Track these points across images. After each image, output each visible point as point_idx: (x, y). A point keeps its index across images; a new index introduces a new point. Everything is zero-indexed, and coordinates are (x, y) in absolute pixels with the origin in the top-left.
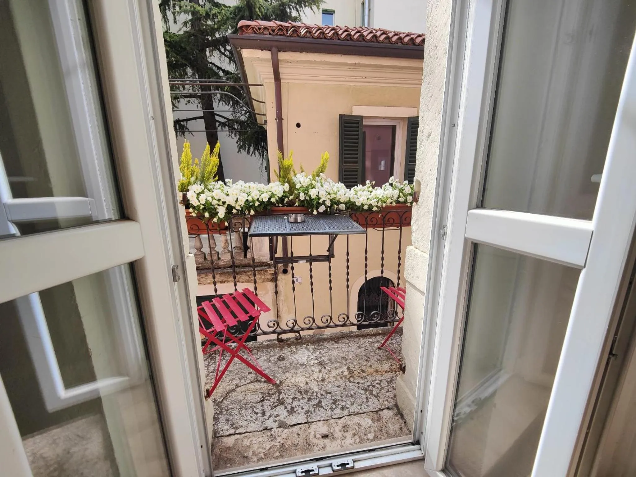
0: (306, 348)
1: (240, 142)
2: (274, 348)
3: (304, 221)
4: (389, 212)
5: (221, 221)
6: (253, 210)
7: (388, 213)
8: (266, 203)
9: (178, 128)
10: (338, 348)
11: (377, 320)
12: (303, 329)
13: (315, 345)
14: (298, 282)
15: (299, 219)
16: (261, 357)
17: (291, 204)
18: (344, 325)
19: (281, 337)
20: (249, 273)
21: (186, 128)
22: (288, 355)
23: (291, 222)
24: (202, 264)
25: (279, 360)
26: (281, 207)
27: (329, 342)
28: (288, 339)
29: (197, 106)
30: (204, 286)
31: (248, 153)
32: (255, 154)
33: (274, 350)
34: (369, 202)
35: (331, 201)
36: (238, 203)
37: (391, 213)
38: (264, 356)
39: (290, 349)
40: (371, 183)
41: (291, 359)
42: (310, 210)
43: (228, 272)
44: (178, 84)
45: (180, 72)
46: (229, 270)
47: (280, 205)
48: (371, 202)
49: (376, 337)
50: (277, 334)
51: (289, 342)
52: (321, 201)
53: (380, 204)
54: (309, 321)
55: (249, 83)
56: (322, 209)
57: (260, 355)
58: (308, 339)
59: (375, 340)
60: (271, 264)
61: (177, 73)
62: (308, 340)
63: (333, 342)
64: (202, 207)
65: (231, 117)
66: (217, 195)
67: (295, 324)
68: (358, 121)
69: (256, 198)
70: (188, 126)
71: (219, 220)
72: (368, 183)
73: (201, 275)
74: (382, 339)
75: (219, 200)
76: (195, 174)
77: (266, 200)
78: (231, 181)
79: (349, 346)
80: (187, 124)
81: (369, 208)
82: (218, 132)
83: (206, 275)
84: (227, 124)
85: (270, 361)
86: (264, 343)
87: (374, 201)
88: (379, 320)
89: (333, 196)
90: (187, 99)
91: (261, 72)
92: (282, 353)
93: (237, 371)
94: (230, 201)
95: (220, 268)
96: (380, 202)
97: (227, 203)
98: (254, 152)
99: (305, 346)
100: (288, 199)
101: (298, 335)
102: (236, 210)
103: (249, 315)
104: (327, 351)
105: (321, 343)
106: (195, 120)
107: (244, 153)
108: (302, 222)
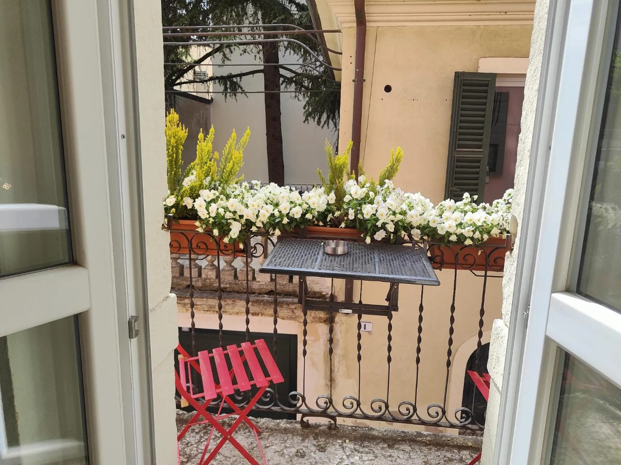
0: (340, 445)
1: (309, 107)
2: (293, 435)
3: (348, 253)
4: (497, 248)
5: (234, 242)
6: (280, 230)
7: (494, 250)
8: (298, 220)
9: (228, 86)
10: (390, 456)
11: (466, 422)
12: (340, 415)
13: (355, 444)
14: (366, 330)
15: (340, 251)
16: (272, 445)
17: (336, 223)
18: (408, 421)
19: (308, 421)
20: (293, 307)
21: (239, 86)
22: (311, 451)
23: (327, 254)
24: (230, 284)
25: (296, 455)
26: (322, 226)
27: (378, 444)
28: (317, 426)
29: (256, 56)
30: (230, 316)
31: (319, 123)
32: (328, 125)
33: (292, 438)
34: (459, 231)
35: (396, 224)
36: (259, 219)
37: (500, 249)
38: (276, 444)
39: (317, 442)
40: (471, 197)
41: (315, 458)
42: (362, 236)
43: (263, 301)
44: (234, 28)
45: (238, 11)
46: (266, 298)
47: (321, 224)
48: (463, 231)
49: (459, 453)
50: (301, 414)
51: (317, 431)
52: (379, 224)
53: (477, 235)
54: (352, 404)
55: (324, 29)
56: (380, 235)
57: (271, 441)
58: (348, 432)
59: (457, 457)
60: (327, 296)
61: (233, 13)
62: (347, 434)
63: (386, 446)
64: (211, 220)
65: (300, 71)
66: (232, 206)
67: (329, 405)
68: (487, 82)
69: (285, 212)
70: (242, 84)
71: (232, 241)
72: (467, 198)
73: (227, 300)
74: (469, 457)
75: (235, 213)
76: (211, 174)
77: (298, 216)
78: (259, 183)
79: (410, 457)
80: (241, 80)
81: (459, 239)
82: (281, 93)
83: (233, 301)
84: (294, 79)
85: (283, 455)
86: (281, 425)
87: (467, 229)
88: (469, 424)
89: (399, 217)
90: (242, 47)
91: (337, 13)
92: (304, 446)
93: (234, 459)
94: (249, 214)
95: (254, 293)
96: (477, 233)
97: (245, 218)
98: (327, 122)
99: (340, 441)
100: (333, 215)
101: (333, 422)
102: (257, 227)
103: (252, 382)
104: (371, 458)
105: (366, 444)
106: (252, 75)
107: (312, 122)
108: (345, 255)
